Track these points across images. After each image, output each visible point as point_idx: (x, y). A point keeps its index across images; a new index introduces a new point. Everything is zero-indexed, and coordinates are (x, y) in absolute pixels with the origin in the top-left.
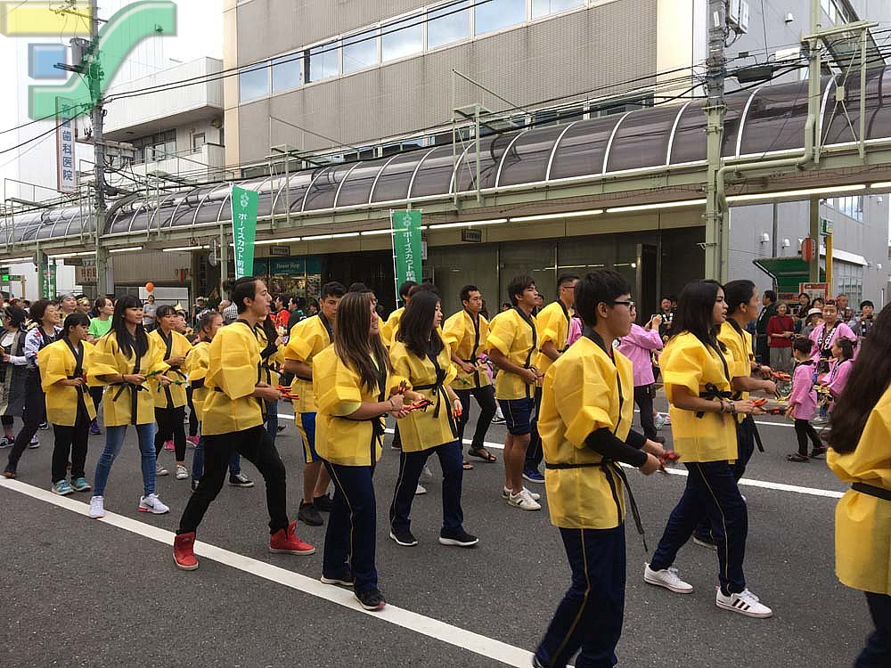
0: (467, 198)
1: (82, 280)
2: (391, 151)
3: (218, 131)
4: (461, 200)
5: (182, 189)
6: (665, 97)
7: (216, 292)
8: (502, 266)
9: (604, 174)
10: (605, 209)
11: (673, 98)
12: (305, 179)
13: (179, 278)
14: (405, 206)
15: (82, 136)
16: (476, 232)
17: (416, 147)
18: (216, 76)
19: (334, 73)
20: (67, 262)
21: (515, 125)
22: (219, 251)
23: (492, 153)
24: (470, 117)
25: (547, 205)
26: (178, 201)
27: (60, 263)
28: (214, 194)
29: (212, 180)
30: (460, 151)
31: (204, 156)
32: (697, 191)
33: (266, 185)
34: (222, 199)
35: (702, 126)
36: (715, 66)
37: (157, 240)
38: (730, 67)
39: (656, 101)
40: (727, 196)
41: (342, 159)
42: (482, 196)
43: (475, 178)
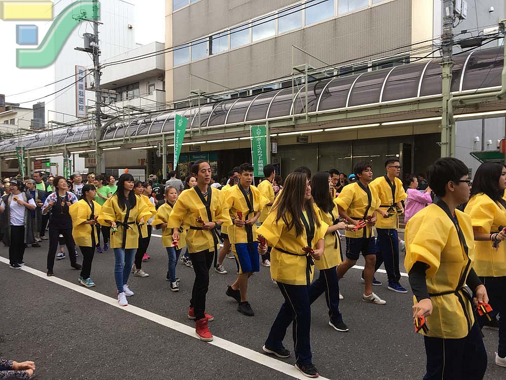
0: (300, 118)
1: (88, 165)
2: (257, 92)
3: (162, 83)
4: (297, 119)
5: (142, 115)
6: (417, 58)
7: (160, 172)
8: (320, 156)
9: (381, 103)
10: (381, 123)
11: (422, 58)
12: (209, 109)
13: (140, 164)
14: (265, 123)
15: (89, 86)
16: (305, 137)
17: (271, 90)
18: (161, 52)
19: (226, 49)
20: (81, 155)
21: (328, 76)
22: (162, 149)
23: (315, 92)
24: (302, 72)
25: (347, 121)
26: (140, 121)
27: (77, 156)
28: (160, 117)
29: (158, 110)
30: (296, 91)
31: (154, 96)
32: (436, 112)
33: (188, 112)
34: (164, 120)
35: (439, 74)
36: (447, 39)
37: (128, 143)
38: (456, 39)
39: (411, 60)
40: (454, 115)
41: (229, 97)
42: (309, 116)
43: (305, 107)
